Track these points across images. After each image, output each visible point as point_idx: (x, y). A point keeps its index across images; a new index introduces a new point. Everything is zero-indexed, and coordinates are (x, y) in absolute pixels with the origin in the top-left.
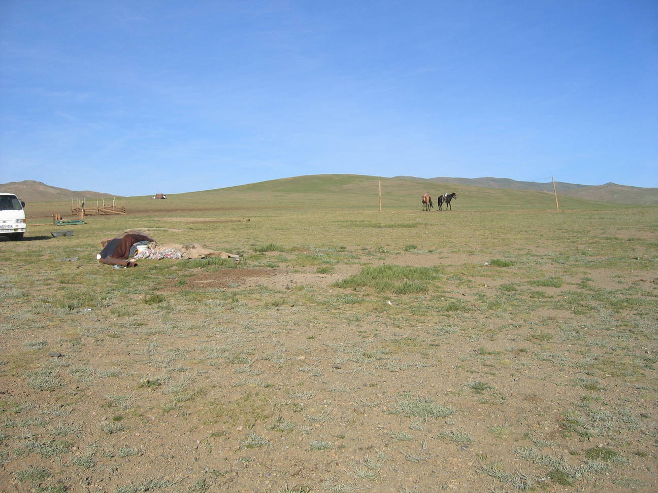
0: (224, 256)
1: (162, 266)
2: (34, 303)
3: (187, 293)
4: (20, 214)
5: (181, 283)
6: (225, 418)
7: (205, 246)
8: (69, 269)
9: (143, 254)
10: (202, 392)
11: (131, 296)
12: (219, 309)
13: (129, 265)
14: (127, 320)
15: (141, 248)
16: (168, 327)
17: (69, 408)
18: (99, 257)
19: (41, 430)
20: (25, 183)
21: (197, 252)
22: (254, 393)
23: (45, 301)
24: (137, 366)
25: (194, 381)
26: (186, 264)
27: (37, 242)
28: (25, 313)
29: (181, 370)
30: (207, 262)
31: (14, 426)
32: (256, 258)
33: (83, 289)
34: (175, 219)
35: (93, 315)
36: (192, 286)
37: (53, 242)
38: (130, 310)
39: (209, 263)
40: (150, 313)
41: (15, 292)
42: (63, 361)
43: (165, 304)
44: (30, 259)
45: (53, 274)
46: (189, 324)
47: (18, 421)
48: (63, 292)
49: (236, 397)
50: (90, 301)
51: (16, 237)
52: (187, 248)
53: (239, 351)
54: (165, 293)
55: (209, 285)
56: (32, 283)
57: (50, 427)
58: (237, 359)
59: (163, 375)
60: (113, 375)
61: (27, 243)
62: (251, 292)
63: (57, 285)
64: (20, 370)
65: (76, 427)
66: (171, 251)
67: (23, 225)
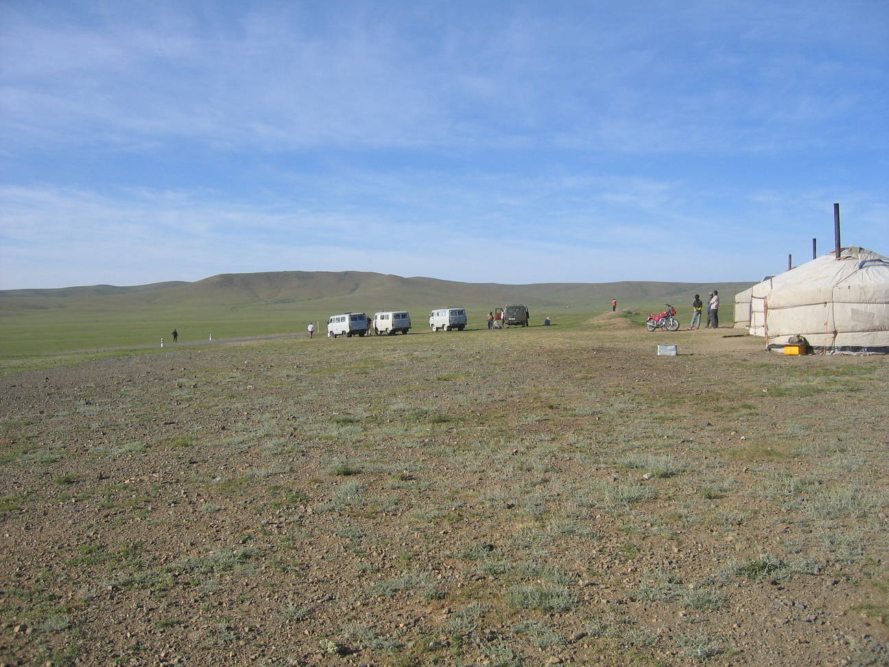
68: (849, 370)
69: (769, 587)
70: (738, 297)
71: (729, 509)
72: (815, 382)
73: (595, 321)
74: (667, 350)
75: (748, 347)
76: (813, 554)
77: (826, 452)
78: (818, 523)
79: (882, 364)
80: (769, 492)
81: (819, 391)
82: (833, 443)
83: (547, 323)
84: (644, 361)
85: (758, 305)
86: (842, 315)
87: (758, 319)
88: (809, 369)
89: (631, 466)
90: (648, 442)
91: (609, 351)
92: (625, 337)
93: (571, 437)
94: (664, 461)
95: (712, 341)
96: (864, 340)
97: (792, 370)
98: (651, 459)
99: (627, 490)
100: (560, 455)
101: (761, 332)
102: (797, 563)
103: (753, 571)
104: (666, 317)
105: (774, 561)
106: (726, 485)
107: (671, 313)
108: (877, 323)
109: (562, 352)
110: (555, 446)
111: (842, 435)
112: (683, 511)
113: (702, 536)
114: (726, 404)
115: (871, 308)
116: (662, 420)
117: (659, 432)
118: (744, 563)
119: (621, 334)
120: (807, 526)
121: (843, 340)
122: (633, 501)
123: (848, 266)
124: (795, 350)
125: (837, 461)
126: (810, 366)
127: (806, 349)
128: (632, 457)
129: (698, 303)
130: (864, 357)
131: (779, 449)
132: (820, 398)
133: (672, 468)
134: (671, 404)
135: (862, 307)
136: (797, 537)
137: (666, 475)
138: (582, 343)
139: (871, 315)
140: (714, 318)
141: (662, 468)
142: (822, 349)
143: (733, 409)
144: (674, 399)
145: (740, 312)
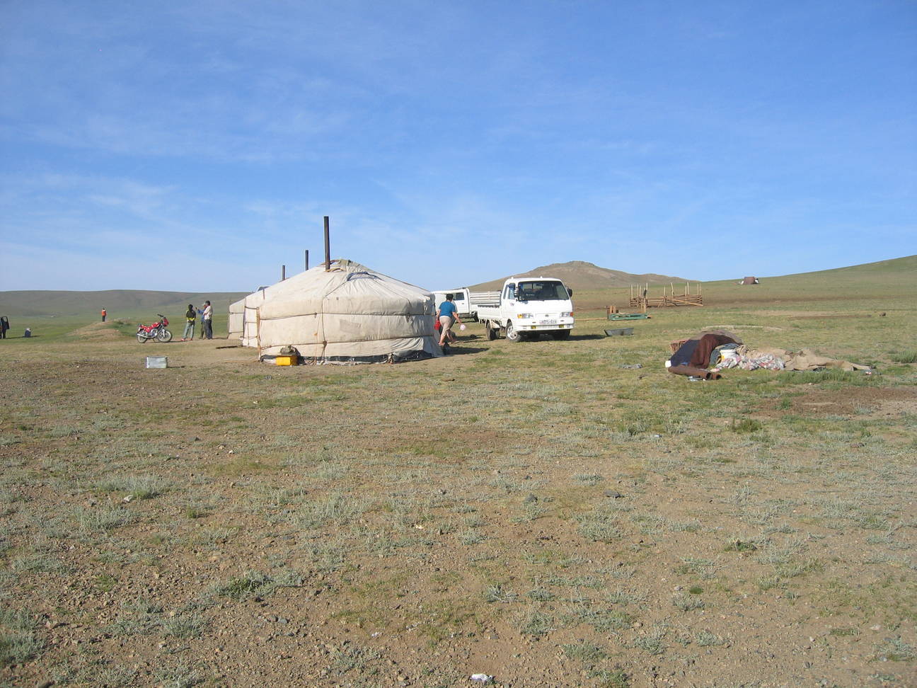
0: (847, 367)
1: (755, 380)
2: (584, 424)
3: (793, 420)
4: (566, 305)
5: (784, 405)
6: (853, 610)
7: (818, 353)
8: (629, 380)
9: (729, 361)
10: (817, 567)
11: (713, 420)
12: (841, 446)
13: (709, 376)
14: (708, 453)
15: (726, 354)
16: (766, 466)
17: (631, 569)
18: (668, 364)
19: (593, 594)
20: (570, 264)
21: (806, 361)
22: (898, 576)
23: (598, 421)
24: (723, 519)
25: (804, 549)
26: (790, 377)
27: (587, 343)
28: (573, 436)
29: (786, 531)
30: (821, 375)
31: (561, 584)
32: (899, 372)
33: (648, 407)
34: (772, 313)
35: (661, 444)
36: (801, 410)
37: (607, 343)
38: (713, 439)
39: (824, 378)
40: (738, 445)
41: (561, 407)
42: (623, 504)
43: (761, 434)
44: (578, 364)
45: (608, 386)
46: (797, 464)
47: (566, 578)
48: (621, 411)
49: (870, 579)
50: (657, 424)
51: (561, 335)
52: (792, 354)
53: (873, 510)
54: (760, 419)
55: (827, 409)
56: (582, 397)
57: (606, 591)
58: (869, 522)
59: (759, 536)
60: (689, 529)
61: (575, 343)
62: (890, 423)
63: (614, 401)
64: (568, 512)
65: (639, 595)
66: (769, 358)
67: (570, 320)
68: (337, 380)
69: (252, 605)
70: (232, 308)
71: (214, 527)
72: (305, 392)
73: (82, 332)
74: (157, 363)
75: (242, 359)
76: (296, 566)
77: (312, 462)
78: (302, 535)
79: (368, 373)
80: (256, 506)
81: (307, 401)
82: (319, 453)
83: (28, 335)
84: (133, 374)
85: (251, 316)
86: (332, 325)
87: (252, 329)
88: (300, 380)
89: (111, 489)
90: (131, 461)
91: (95, 364)
92: (113, 348)
93: (45, 461)
94: (147, 482)
95: (205, 353)
96: (352, 350)
97: (284, 381)
98: (133, 480)
99: (106, 516)
100: (31, 482)
101: (254, 343)
102: (281, 576)
103: (237, 589)
104: (158, 328)
105: (259, 577)
106: (212, 502)
107: (163, 324)
108: (363, 334)
109: (40, 366)
110: (26, 472)
111: (328, 444)
112: (165, 533)
113: (185, 558)
114: (215, 417)
115: (358, 319)
116: (148, 437)
117: (143, 450)
118: (228, 583)
119: (108, 346)
120: (291, 538)
121: (333, 350)
122: (110, 527)
123: (337, 278)
124: (287, 361)
125: (323, 471)
126: (300, 376)
127: (298, 359)
128: (113, 479)
129: (191, 314)
130: (351, 366)
131: (266, 462)
132: (307, 408)
133: (156, 488)
134: (159, 420)
135: (349, 318)
136: (282, 550)
137: (149, 496)
138: (65, 356)
139: (358, 326)
140: (209, 330)
141: (145, 489)
142: (313, 359)
143: (223, 422)
144: (162, 414)
145: (234, 323)
